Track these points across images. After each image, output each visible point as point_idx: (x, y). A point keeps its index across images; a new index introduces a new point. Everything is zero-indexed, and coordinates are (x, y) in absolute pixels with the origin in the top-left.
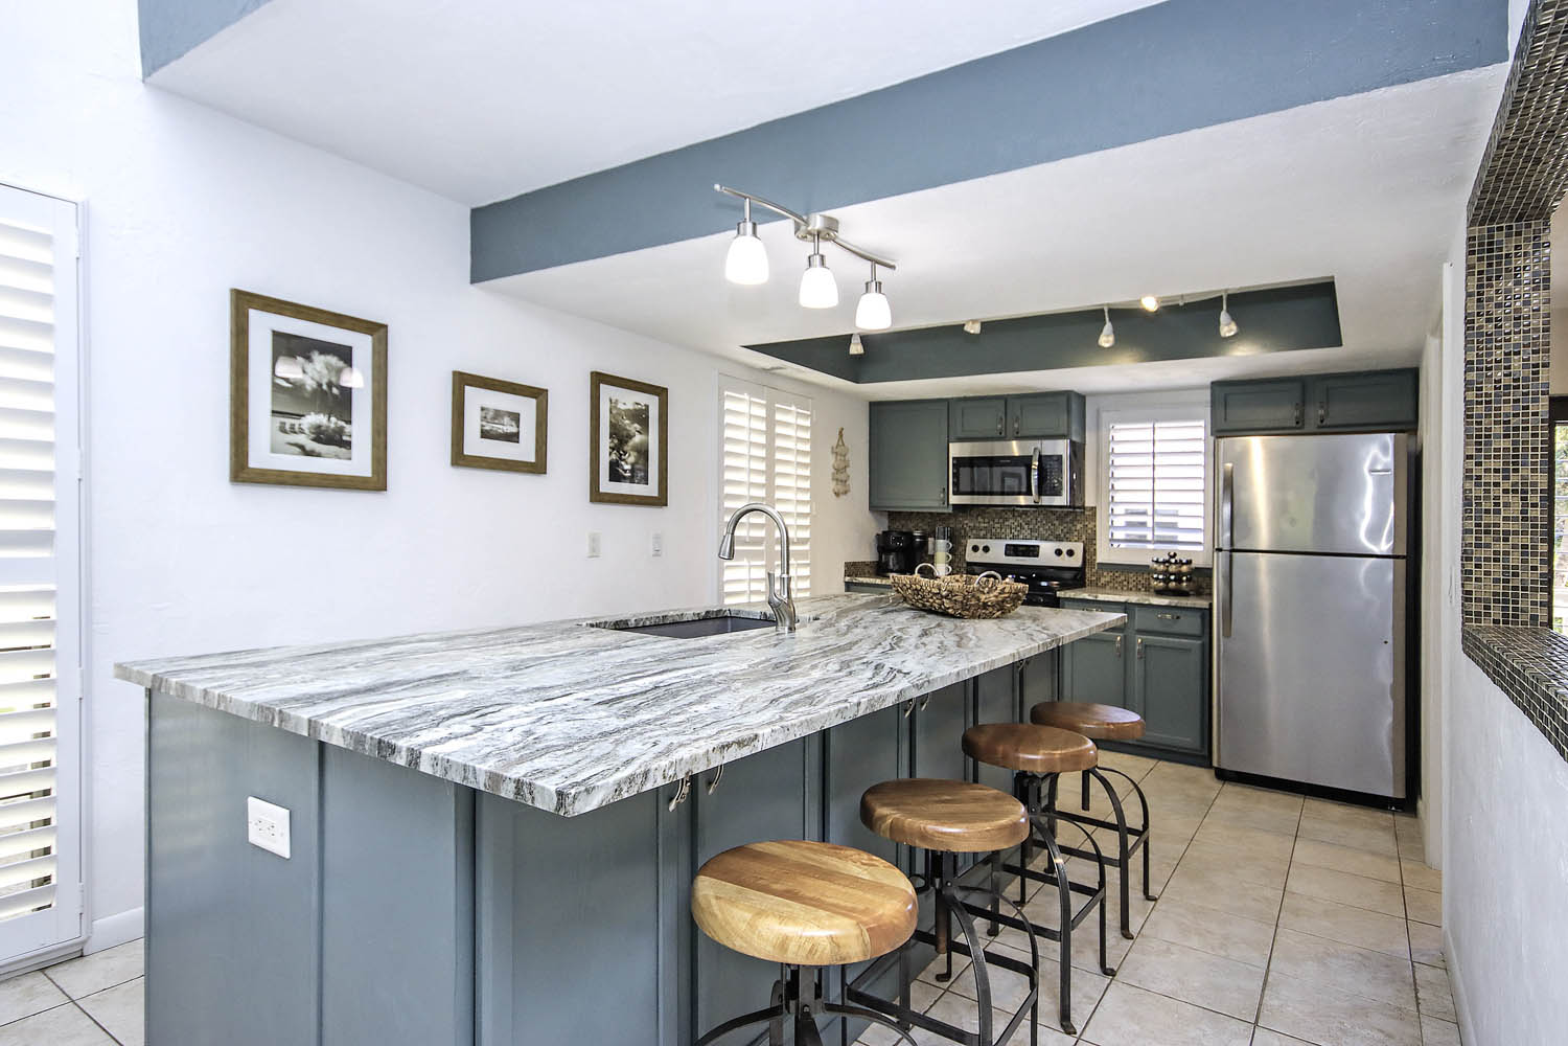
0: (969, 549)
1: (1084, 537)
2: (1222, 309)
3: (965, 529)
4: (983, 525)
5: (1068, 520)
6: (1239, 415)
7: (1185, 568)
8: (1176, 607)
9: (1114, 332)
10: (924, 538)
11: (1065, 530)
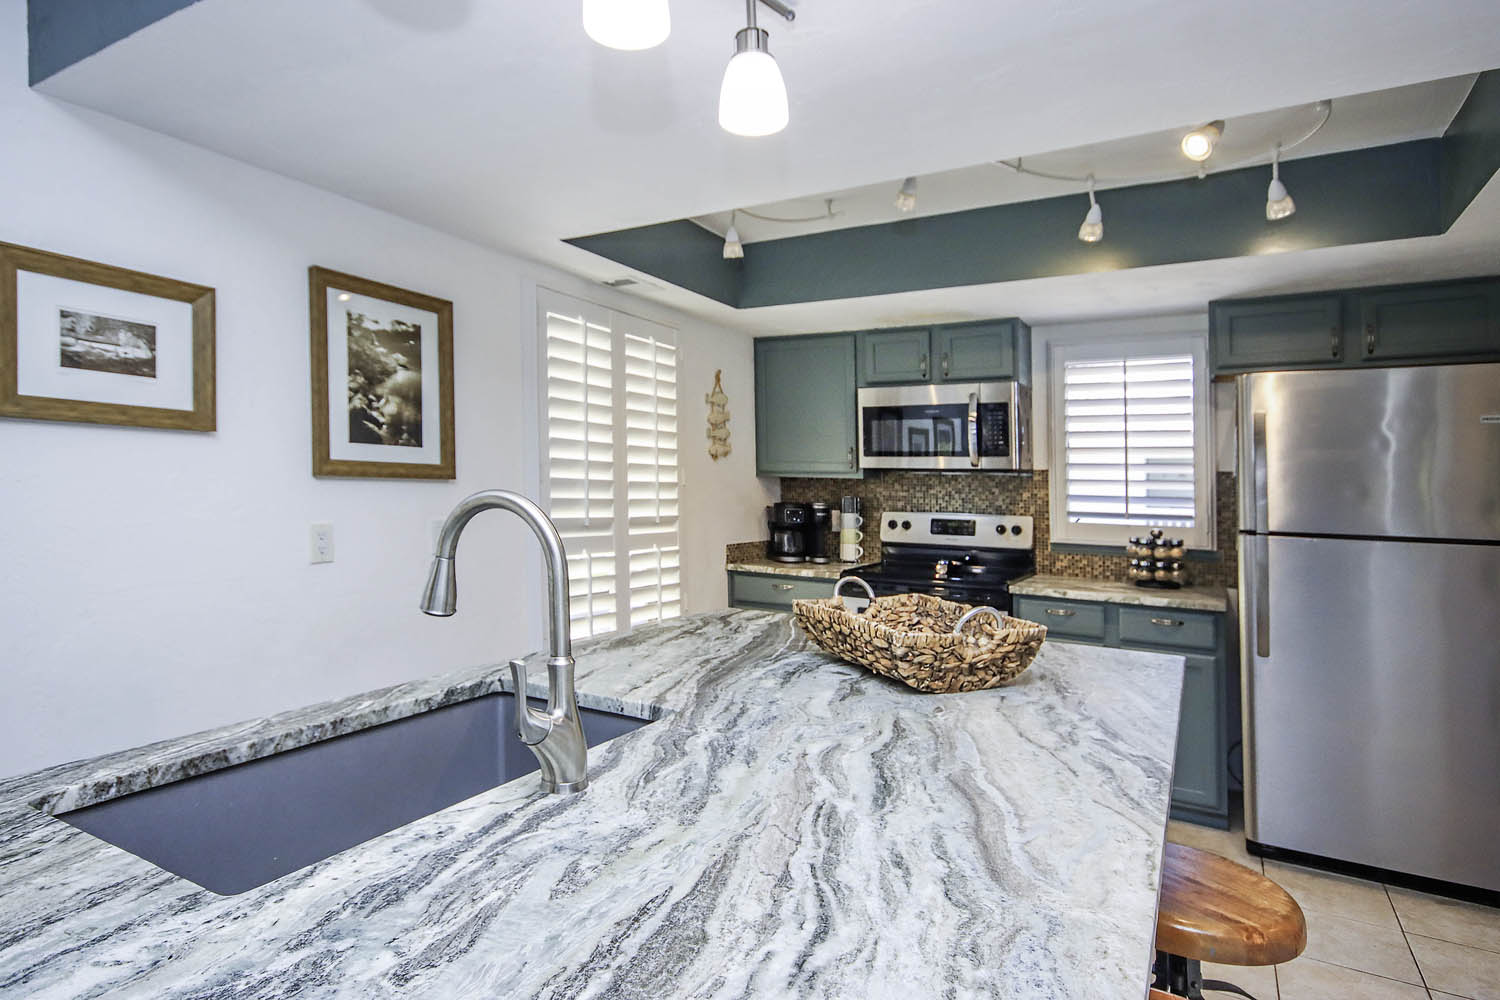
0: (884, 525)
1: (1032, 509)
2: (1272, 178)
3: (878, 499)
4: (901, 494)
5: (1011, 487)
6: (1249, 345)
7: (1175, 552)
8: (1178, 610)
9: (1103, 221)
10: (827, 511)
11: (1008, 501)
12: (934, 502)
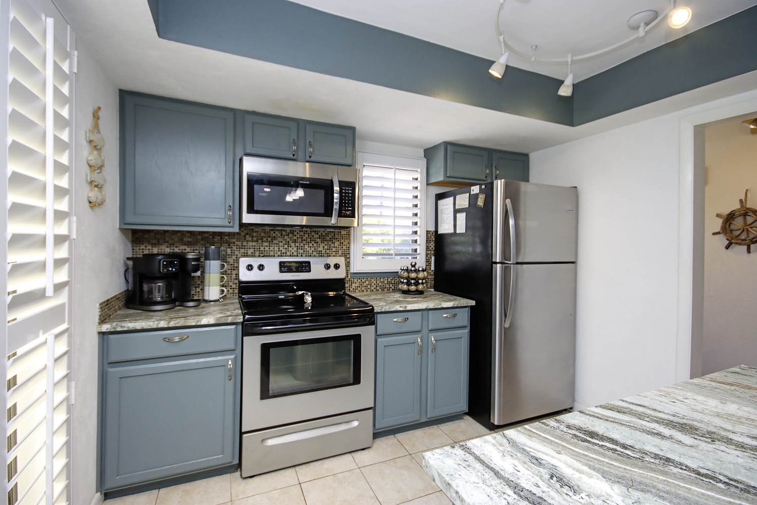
0: (242, 268)
1: (340, 252)
3: (231, 248)
4: (251, 244)
5: (328, 238)
8: (456, 307)
10: (199, 260)
11: (326, 247)
12: (276, 249)
